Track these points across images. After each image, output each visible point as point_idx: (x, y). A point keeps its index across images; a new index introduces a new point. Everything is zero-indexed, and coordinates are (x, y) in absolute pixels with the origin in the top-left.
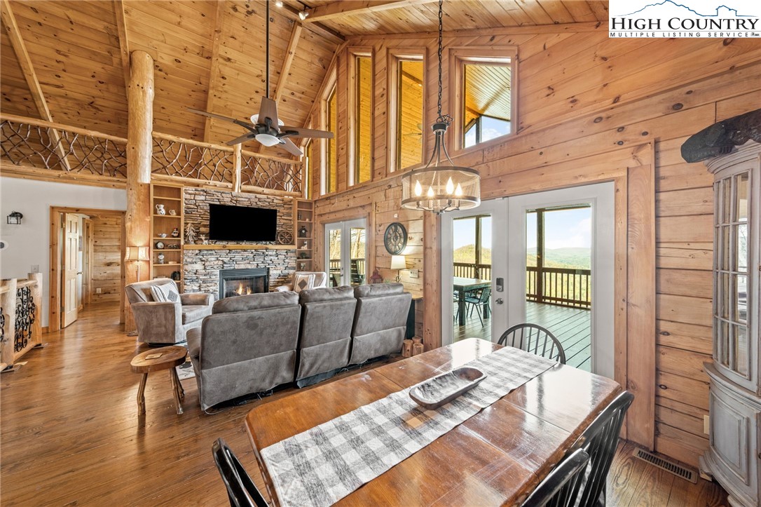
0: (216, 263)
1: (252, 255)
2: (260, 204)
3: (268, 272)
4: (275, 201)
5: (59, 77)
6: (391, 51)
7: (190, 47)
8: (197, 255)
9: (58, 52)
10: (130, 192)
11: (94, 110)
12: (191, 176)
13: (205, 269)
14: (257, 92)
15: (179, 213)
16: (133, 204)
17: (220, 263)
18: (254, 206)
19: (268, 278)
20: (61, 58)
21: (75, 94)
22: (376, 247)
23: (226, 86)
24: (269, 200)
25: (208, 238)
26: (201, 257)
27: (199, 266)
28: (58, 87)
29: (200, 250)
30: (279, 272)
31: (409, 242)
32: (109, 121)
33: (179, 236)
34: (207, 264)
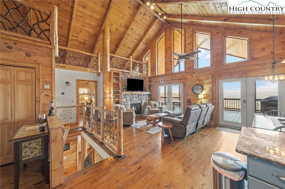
0: (129, 98)
1: (137, 96)
2: (137, 78)
3: (141, 102)
4: (141, 77)
5: (78, 34)
6: (194, 30)
7: (122, 25)
8: (124, 96)
9: (82, 25)
10: (105, 74)
11: (84, 45)
12: (119, 69)
13: (126, 101)
14: (136, 39)
15: (119, 82)
16: (106, 79)
17: (130, 98)
18: (136, 79)
19: (142, 104)
20: (82, 28)
21: (80, 39)
22: (187, 92)
23: (127, 37)
24: (140, 77)
25: (127, 90)
26: (125, 97)
27: (125, 100)
28: (76, 37)
29: (125, 94)
30: (144, 101)
31: (204, 91)
32: (86, 49)
33: (119, 89)
34: (127, 99)
